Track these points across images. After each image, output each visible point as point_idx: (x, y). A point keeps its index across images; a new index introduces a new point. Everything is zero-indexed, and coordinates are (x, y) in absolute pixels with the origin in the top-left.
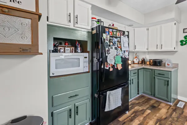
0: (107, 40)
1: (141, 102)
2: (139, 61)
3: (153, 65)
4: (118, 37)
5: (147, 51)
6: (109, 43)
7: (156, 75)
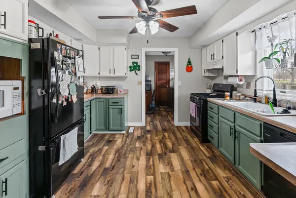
0: (59, 62)
1: (95, 142)
2: (87, 90)
3: (105, 93)
4: (72, 58)
5: (99, 76)
6: (61, 66)
7: (110, 104)
